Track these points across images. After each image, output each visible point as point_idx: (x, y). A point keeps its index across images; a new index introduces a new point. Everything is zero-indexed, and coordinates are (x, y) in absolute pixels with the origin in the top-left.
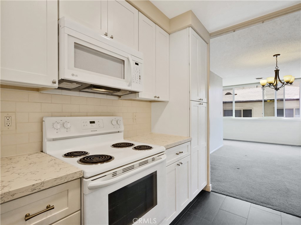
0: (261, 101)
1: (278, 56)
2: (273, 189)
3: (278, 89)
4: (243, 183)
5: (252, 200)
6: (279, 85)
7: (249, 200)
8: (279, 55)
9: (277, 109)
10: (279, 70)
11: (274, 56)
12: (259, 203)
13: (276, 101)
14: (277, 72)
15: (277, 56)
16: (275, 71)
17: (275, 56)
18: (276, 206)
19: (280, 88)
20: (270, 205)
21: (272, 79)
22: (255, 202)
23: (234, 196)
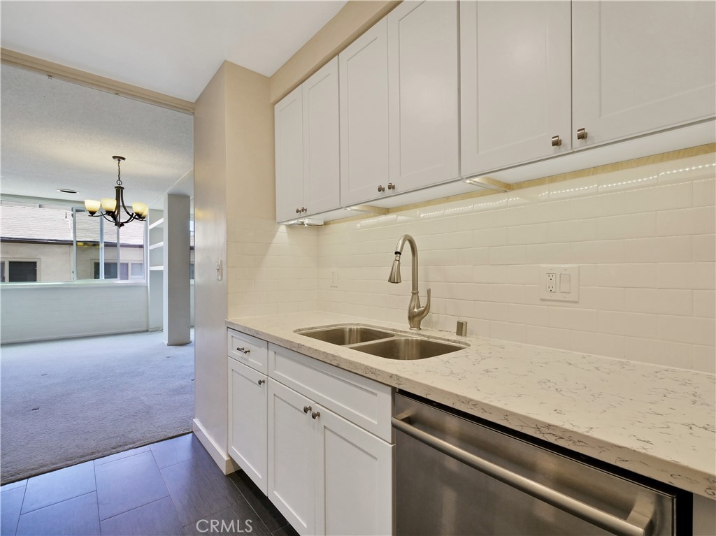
0: (70, 243)
1: (122, 161)
2: (126, 417)
3: (122, 225)
4: (60, 433)
5: (92, 453)
6: (123, 217)
7: (87, 458)
8: (124, 159)
9: (105, 263)
10: (123, 188)
11: (114, 157)
12: (109, 452)
13: (102, 245)
14: (119, 191)
15: (119, 160)
16: (116, 187)
17: (117, 159)
18: (141, 440)
19: (126, 222)
20: (130, 444)
21: (111, 204)
22: (100, 454)
23: (49, 469)
